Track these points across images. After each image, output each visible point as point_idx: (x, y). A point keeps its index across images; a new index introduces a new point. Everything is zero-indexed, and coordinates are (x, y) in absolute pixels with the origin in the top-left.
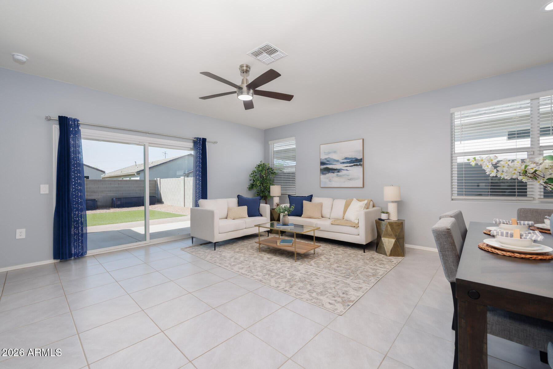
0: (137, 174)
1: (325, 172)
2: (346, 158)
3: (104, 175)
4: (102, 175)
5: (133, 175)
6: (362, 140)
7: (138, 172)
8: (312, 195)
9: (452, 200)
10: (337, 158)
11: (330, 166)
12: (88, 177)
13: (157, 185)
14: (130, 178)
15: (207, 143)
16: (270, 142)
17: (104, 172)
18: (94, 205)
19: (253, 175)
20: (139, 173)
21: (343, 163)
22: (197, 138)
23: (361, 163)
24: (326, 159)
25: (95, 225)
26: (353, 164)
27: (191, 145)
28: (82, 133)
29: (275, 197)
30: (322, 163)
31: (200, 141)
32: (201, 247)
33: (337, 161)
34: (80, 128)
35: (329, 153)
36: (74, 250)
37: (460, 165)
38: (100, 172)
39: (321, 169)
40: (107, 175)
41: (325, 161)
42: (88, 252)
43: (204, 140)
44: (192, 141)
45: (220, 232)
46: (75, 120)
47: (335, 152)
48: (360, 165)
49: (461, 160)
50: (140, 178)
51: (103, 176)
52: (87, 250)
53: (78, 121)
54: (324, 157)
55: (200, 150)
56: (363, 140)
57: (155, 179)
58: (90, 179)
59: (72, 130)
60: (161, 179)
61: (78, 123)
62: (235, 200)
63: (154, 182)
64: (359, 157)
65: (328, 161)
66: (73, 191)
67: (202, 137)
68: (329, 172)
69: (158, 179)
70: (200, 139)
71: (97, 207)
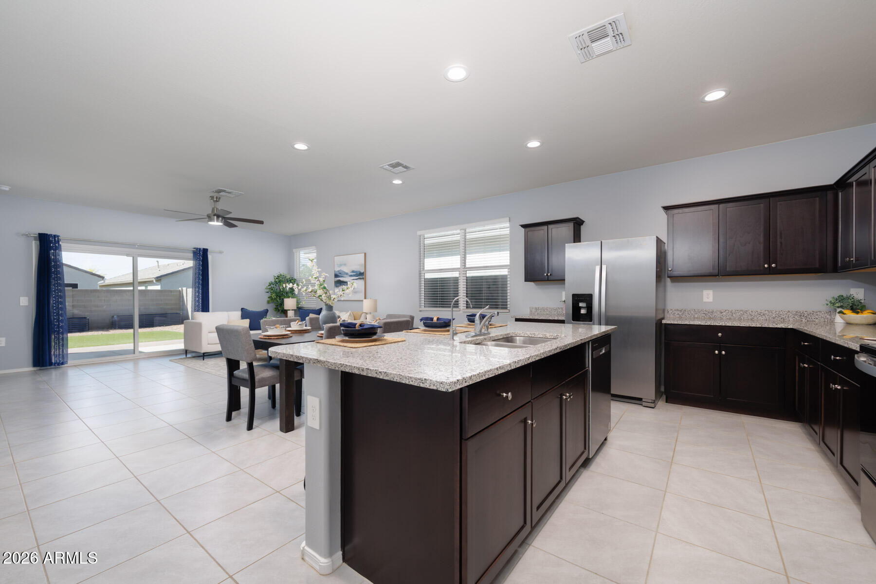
0: (157, 281)
1: (338, 285)
2: (353, 272)
3: (103, 281)
4: (99, 283)
5: (150, 282)
6: (363, 254)
7: (157, 277)
8: (322, 308)
9: (421, 311)
10: (346, 271)
11: (341, 279)
12: (75, 286)
13: (183, 297)
14: (146, 287)
15: (208, 253)
16: (294, 250)
17: (103, 278)
18: (82, 325)
19: (270, 287)
20: (160, 280)
21: (351, 276)
22: (197, 249)
23: (364, 277)
24: (339, 271)
25: (82, 347)
26: (357, 278)
27: (191, 255)
28: (62, 248)
29: (289, 310)
30: (336, 276)
31: (200, 251)
32: (193, 358)
33: (347, 274)
34: (60, 243)
35: (341, 265)
36: (55, 358)
37: (426, 280)
38: (96, 277)
39: (335, 282)
40: (107, 282)
41: (338, 273)
42: (69, 361)
43: (205, 251)
44: (192, 252)
45: (209, 343)
46: (55, 236)
47: (345, 265)
48: (363, 279)
49: (429, 276)
50: (161, 288)
51: (101, 282)
52: (67, 359)
53: (58, 236)
54: (337, 269)
55: (199, 261)
56: (365, 254)
57: (180, 289)
58: (79, 288)
59: (53, 246)
60: (188, 289)
61: (58, 239)
62: (239, 313)
63: (179, 293)
64: (362, 271)
65: (340, 273)
66: (53, 303)
67: (202, 246)
68: (341, 285)
69: (184, 289)
70: (200, 249)
71: (88, 327)
